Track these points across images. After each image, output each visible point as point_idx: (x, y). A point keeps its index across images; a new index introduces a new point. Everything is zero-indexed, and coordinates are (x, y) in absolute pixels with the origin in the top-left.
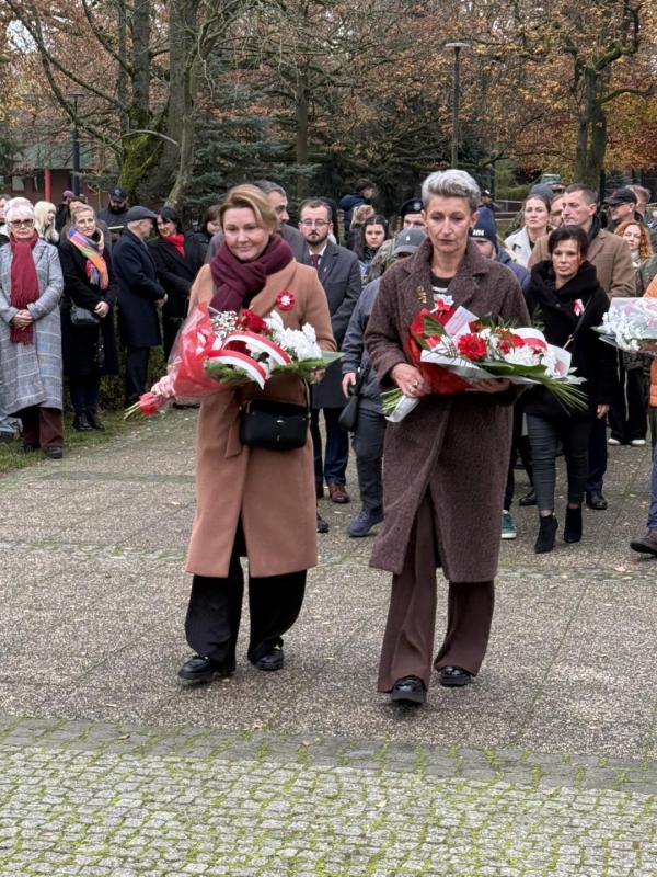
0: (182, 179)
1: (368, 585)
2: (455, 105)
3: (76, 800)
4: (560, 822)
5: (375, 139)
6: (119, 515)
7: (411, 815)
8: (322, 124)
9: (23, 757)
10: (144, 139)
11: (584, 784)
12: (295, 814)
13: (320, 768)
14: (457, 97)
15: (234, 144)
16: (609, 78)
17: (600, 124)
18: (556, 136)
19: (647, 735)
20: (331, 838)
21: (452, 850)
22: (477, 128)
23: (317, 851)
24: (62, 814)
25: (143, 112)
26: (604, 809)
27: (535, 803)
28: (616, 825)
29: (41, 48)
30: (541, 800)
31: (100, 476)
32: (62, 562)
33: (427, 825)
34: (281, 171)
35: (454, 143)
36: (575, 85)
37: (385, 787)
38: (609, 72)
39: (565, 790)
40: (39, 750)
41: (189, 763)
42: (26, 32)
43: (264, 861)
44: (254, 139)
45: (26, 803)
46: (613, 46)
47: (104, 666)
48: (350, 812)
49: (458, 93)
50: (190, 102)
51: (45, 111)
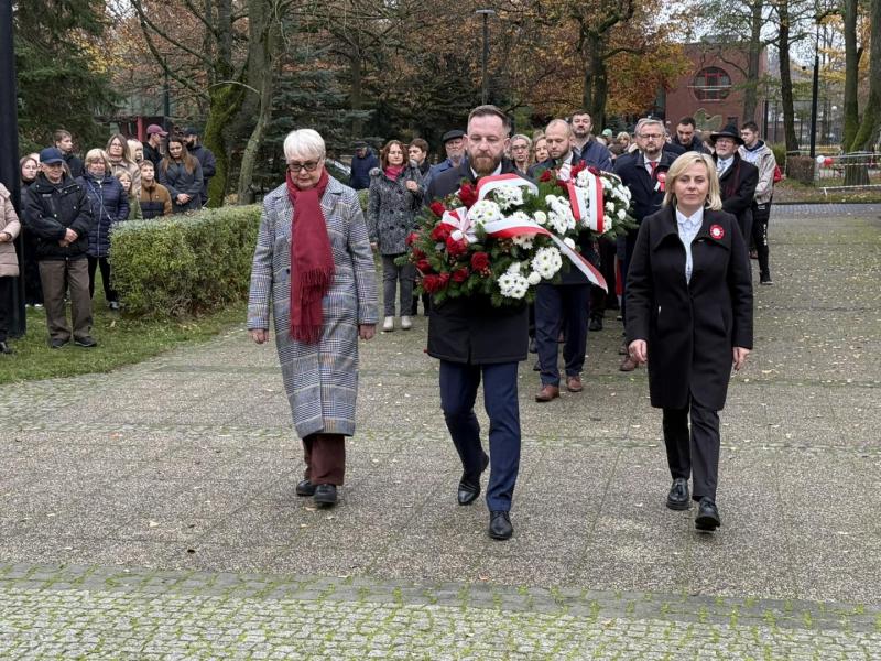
0: (263, 122)
1: (438, 455)
2: (483, 62)
3: (209, 638)
4: (619, 648)
5: (416, 91)
6: (223, 401)
7: (494, 644)
8: (374, 78)
9: (160, 602)
10: (228, 89)
11: (635, 615)
12: (396, 645)
13: (413, 606)
15: (302, 93)
16: (608, 39)
17: (602, 77)
18: (565, 87)
19: (682, 574)
22: (501, 81)
24: (199, 649)
26: (654, 636)
27: (596, 632)
28: (665, 649)
29: (139, 13)
30: (600, 628)
31: (203, 368)
32: (179, 440)
33: (508, 651)
34: (343, 115)
36: (581, 45)
37: (470, 621)
38: (608, 34)
39: (619, 621)
40: (173, 596)
41: (303, 605)
44: (320, 89)
45: (167, 641)
46: (612, 12)
47: (222, 526)
48: (442, 642)
49: (486, 50)
50: (268, 58)
51: (139, 68)
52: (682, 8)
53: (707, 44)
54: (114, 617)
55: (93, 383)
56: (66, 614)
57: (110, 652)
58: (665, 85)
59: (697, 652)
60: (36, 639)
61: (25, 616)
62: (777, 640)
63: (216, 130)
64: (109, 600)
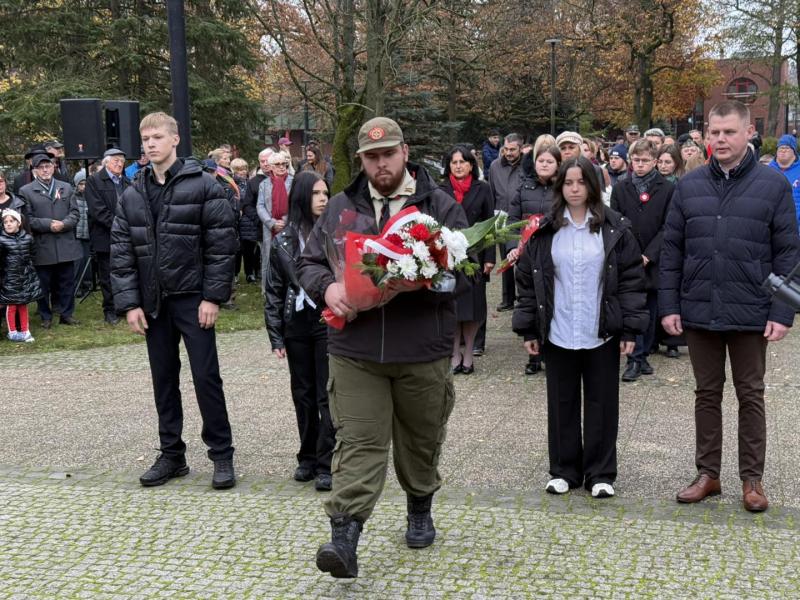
1: (505, 392)
2: (552, 80)
4: (638, 541)
5: (500, 104)
7: (540, 538)
8: (465, 95)
10: (351, 109)
11: (652, 517)
12: (465, 537)
13: (480, 508)
14: (553, 76)
15: (408, 110)
16: (655, 59)
17: (649, 89)
18: (619, 98)
20: (489, 552)
21: (568, 559)
22: (567, 95)
23: (480, 560)
25: (350, 91)
26: (666, 533)
27: (621, 529)
28: (675, 543)
29: (284, 52)
30: (624, 527)
33: (550, 544)
34: (440, 126)
35: (553, 105)
36: (632, 64)
37: (523, 520)
38: (654, 54)
39: (640, 521)
40: (301, 498)
42: (274, 42)
43: (448, 566)
44: (422, 106)
45: (295, 531)
46: (656, 38)
48: (501, 536)
49: (554, 72)
50: (381, 84)
51: (287, 92)
52: (715, 32)
53: (737, 59)
54: (257, 514)
55: (247, 338)
56: (222, 511)
57: (253, 539)
58: (702, 94)
59: (699, 546)
60: (200, 528)
61: (194, 512)
62: (764, 538)
63: (342, 141)
64: (253, 501)
